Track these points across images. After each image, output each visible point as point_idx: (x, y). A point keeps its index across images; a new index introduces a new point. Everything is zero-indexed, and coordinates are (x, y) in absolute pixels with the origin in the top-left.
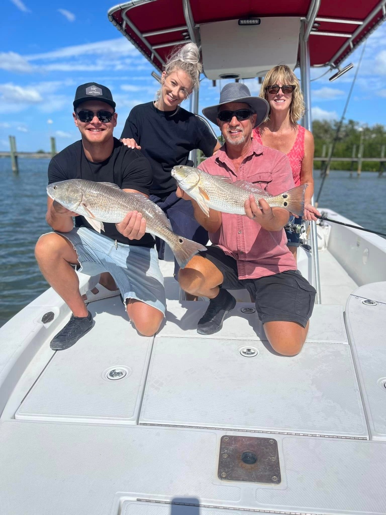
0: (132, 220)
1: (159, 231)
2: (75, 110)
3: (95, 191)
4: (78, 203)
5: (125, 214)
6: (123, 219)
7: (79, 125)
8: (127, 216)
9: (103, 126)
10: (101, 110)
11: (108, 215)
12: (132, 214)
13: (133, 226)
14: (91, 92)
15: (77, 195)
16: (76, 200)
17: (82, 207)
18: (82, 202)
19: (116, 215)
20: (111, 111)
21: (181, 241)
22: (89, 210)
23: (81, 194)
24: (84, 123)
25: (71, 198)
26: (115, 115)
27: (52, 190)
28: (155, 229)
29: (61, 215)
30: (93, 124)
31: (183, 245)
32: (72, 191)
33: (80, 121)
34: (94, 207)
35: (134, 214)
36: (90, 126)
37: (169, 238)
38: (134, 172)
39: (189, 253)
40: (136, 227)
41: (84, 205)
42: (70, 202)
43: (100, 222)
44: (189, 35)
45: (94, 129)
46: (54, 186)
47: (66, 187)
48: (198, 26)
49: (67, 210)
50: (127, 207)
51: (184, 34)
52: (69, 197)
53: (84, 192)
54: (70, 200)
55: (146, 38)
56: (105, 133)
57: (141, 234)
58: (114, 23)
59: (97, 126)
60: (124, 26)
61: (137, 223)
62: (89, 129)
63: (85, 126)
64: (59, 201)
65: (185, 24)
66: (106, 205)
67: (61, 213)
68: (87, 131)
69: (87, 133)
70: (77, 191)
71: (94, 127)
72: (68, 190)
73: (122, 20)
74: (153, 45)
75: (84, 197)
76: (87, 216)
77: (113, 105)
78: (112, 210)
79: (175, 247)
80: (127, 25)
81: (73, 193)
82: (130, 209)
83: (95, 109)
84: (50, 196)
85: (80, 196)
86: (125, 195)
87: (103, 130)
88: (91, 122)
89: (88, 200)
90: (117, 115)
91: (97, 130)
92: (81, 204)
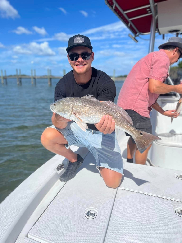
0: (106, 121)
1: (125, 128)
2: (68, 53)
3: (81, 103)
4: (70, 113)
5: (101, 117)
6: (100, 120)
7: (71, 63)
8: (102, 119)
9: (85, 63)
10: (83, 52)
11: (90, 119)
12: (105, 117)
13: (107, 126)
14: (77, 41)
15: (70, 108)
16: (69, 111)
17: (73, 115)
18: (73, 112)
19: (95, 118)
20: (90, 51)
21: (141, 134)
22: (78, 116)
23: (71, 107)
24: (73, 62)
25: (66, 110)
26: (92, 54)
27: (53, 107)
28: (122, 126)
29: (61, 121)
30: (79, 62)
31: (142, 137)
32: (66, 105)
33: (71, 61)
34: (81, 114)
35: (107, 117)
36: (77, 63)
37: (133, 133)
38: (105, 90)
39: (147, 142)
40: (108, 126)
41: (75, 114)
42: (65, 113)
43: (85, 123)
44: (150, 10)
45: (79, 65)
46: (54, 104)
47: (61, 103)
48: (156, 4)
49: (64, 118)
50: (102, 113)
51: (148, 10)
52: (64, 110)
53: (73, 105)
54: (65, 112)
55: (126, 14)
56: (86, 67)
57: (112, 130)
58: (108, 5)
59: (81, 63)
60: (114, 7)
61: (109, 123)
62: (77, 65)
63: (74, 64)
64: (58, 113)
65: (149, 3)
66: (88, 112)
67: (61, 120)
68: (76, 66)
69: (75, 68)
70: (69, 105)
71: (79, 64)
72: (63, 105)
73: (113, 4)
74: (130, 18)
75: (73, 108)
76: (77, 121)
77: (91, 48)
78: (92, 115)
79: (137, 138)
80: (116, 7)
81: (66, 107)
82: (104, 113)
83: (79, 52)
84: (53, 111)
85: (71, 108)
86: (101, 104)
87: (85, 65)
88: (78, 60)
89: (76, 110)
90: (93, 54)
91: (82, 65)
92: (72, 114)
